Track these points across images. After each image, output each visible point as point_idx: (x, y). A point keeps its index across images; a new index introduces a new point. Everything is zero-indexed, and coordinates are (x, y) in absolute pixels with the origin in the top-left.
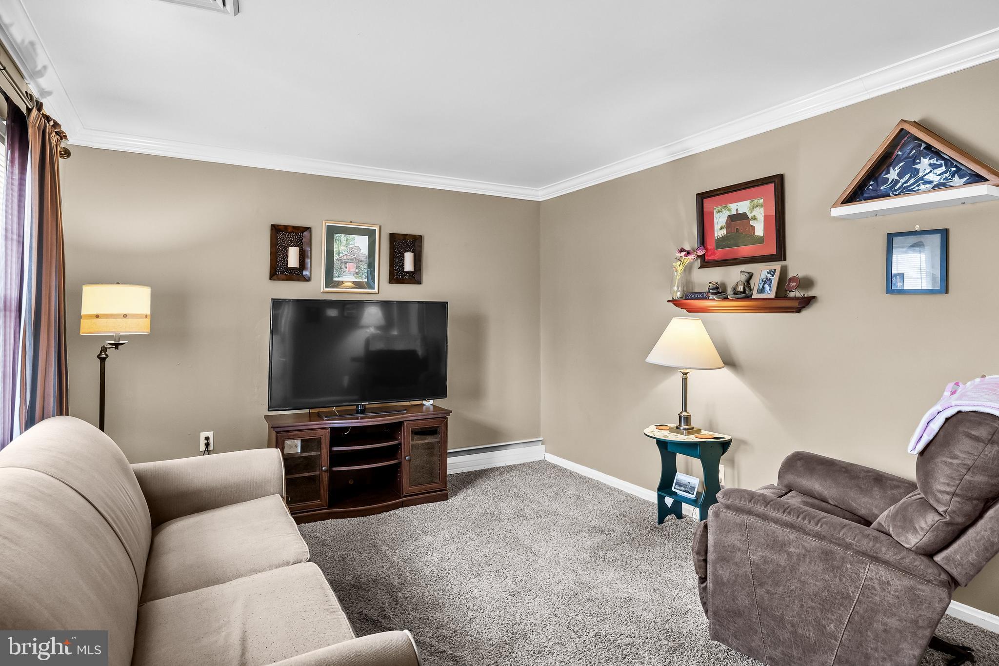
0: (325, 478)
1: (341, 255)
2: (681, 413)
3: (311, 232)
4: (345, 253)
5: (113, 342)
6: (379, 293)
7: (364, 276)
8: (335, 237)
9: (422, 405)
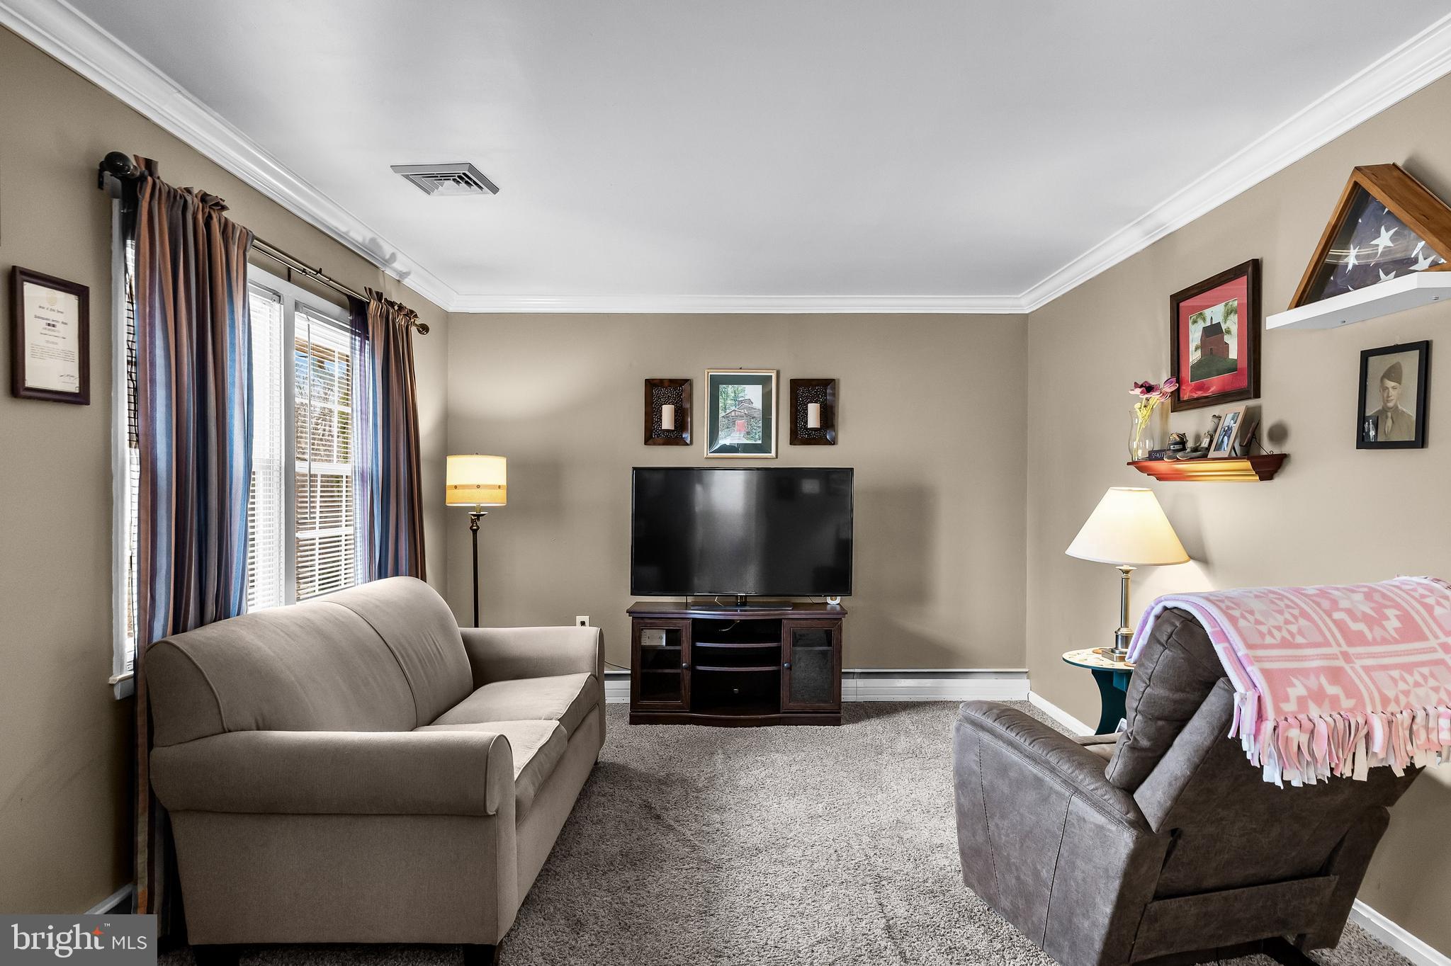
0: (687, 676)
1: (728, 411)
2: (1119, 630)
3: (691, 385)
4: (733, 408)
5: (475, 513)
6: (777, 457)
7: (757, 437)
8: (720, 390)
9: (827, 603)
